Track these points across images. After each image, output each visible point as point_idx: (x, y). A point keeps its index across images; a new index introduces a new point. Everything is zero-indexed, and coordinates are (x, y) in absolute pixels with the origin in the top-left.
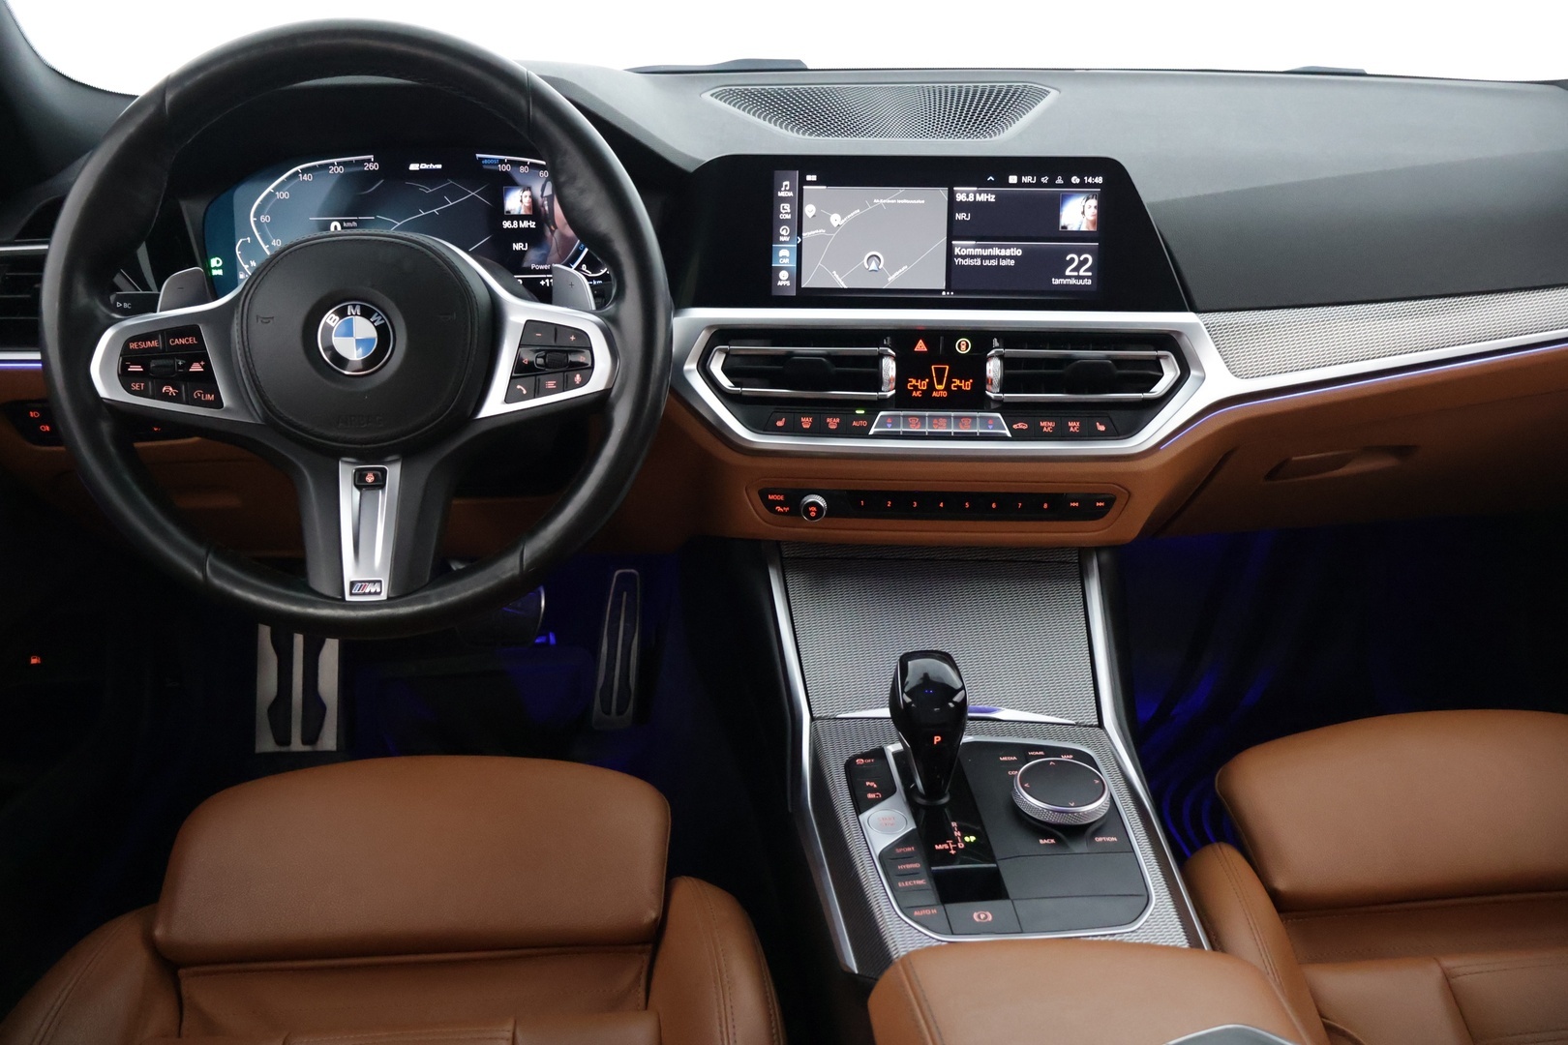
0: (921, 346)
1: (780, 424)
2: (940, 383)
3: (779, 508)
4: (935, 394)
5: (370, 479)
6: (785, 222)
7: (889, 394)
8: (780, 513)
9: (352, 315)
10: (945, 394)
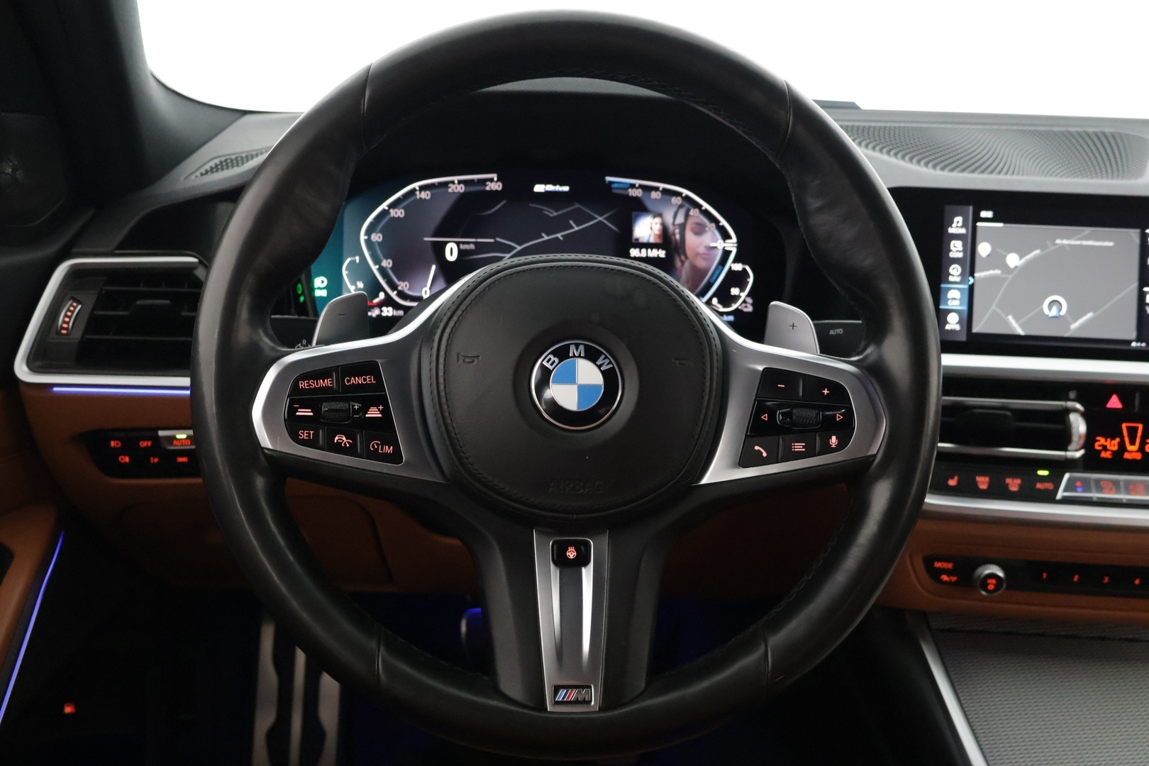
0: (1114, 403)
1: (952, 482)
2: (1133, 443)
3: (945, 578)
4: (1127, 456)
5: (571, 554)
6: (956, 261)
7: (1079, 454)
8: (946, 583)
9: (574, 356)
10: (1138, 456)
